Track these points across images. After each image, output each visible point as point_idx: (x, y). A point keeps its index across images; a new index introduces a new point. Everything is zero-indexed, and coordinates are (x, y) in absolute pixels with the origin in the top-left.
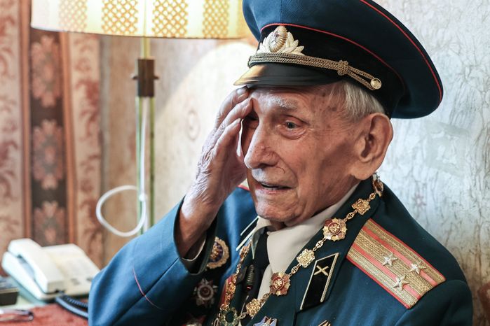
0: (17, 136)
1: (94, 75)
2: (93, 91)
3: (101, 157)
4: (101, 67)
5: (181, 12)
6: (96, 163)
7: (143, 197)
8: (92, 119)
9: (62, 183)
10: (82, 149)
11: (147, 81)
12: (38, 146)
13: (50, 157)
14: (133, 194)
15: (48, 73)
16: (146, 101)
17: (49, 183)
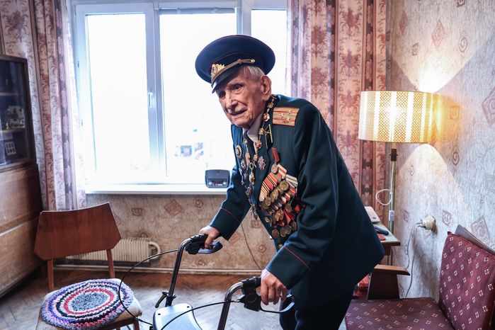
0: (358, 171)
1: (384, 153)
2: (383, 158)
3: (385, 179)
4: (386, 150)
5: (403, 135)
6: (383, 181)
7: (391, 193)
8: (382, 167)
9: (371, 187)
10: (378, 176)
11: (394, 156)
12: (364, 174)
13: (368, 178)
14: (389, 192)
15: (368, 152)
16: (393, 162)
17: (367, 186)
